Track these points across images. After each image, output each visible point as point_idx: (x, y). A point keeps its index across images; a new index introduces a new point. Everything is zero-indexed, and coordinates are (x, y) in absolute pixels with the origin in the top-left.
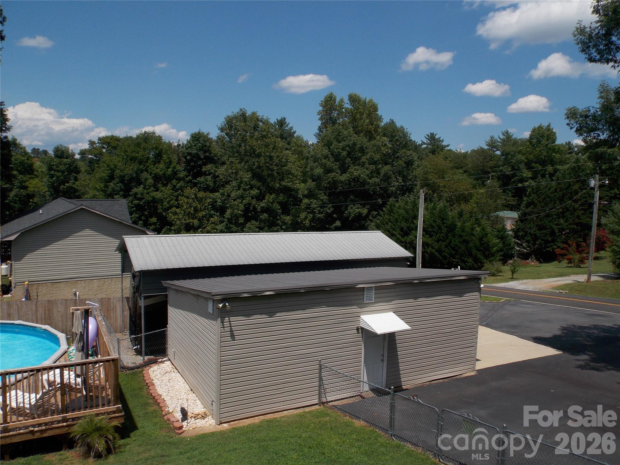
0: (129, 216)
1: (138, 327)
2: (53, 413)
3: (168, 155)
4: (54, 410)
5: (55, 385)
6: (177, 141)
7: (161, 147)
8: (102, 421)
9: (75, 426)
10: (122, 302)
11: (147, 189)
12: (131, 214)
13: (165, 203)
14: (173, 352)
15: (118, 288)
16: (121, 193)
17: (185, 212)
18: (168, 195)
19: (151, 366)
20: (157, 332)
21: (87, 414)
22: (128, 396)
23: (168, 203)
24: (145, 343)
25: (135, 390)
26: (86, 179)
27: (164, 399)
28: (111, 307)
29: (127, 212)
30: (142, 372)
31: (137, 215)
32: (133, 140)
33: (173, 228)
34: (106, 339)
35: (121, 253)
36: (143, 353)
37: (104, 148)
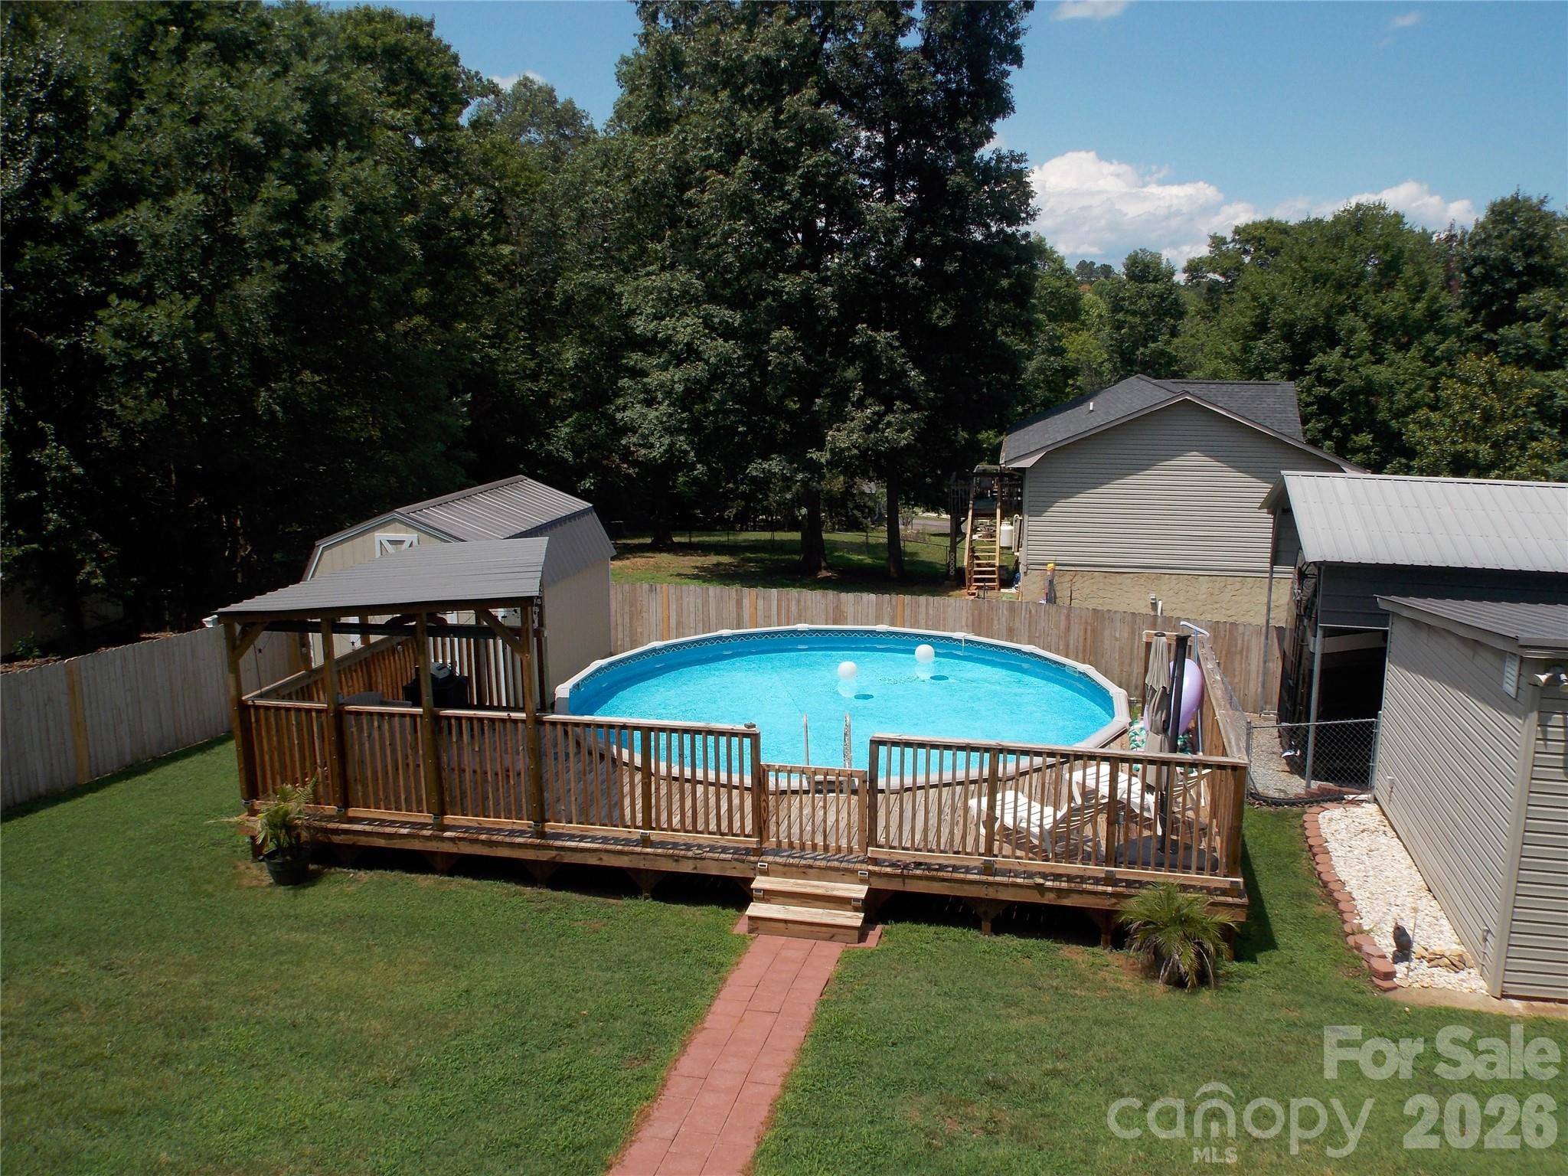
0: (1300, 426)
1: (1301, 705)
2: (1087, 858)
3: (1419, 264)
4: (1089, 854)
5: (1096, 798)
6: (1448, 226)
7: (1399, 244)
8: (1195, 905)
9: (1132, 900)
10: (1267, 638)
11: (1353, 358)
12: (1305, 421)
13: (1400, 396)
14: (1387, 784)
15: (1256, 605)
16: (1284, 367)
17: (1455, 421)
18: (1412, 374)
19: (1326, 805)
20: (1350, 725)
21: (1160, 880)
22: (1259, 865)
23: (1408, 395)
24: (1316, 745)
25: (1279, 855)
26: (1198, 331)
27: (1350, 893)
28: (1236, 646)
29: (1294, 414)
30: (1300, 816)
31: (1321, 425)
32: (1324, 228)
33: (1415, 463)
34: (1220, 714)
35: (1273, 513)
36: (1309, 770)
37: (1246, 252)
